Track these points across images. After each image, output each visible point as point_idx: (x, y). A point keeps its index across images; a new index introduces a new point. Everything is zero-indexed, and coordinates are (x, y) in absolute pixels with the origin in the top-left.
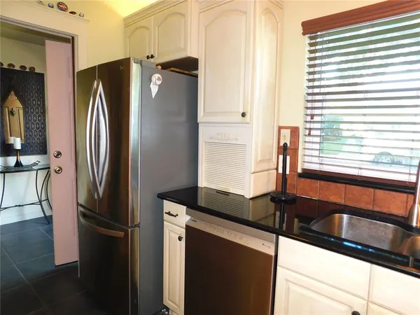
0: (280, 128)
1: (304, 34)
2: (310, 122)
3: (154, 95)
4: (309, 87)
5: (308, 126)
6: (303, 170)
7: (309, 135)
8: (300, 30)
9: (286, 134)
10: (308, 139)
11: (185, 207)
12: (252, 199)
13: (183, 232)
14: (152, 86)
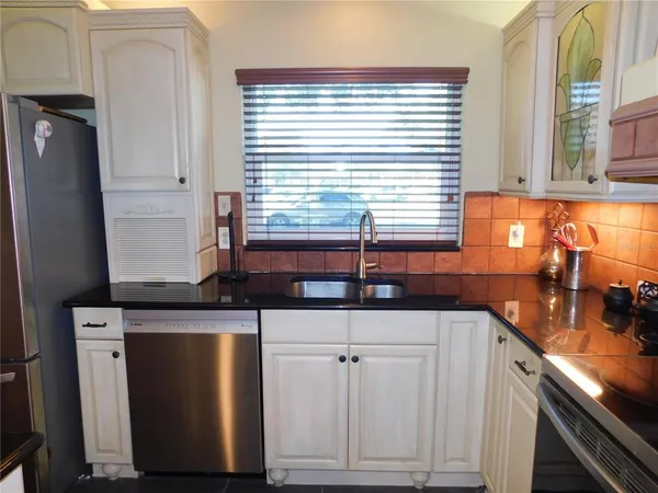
0: (216, 195)
1: (238, 84)
2: (254, 186)
3: (40, 152)
4: (247, 146)
5: (250, 190)
6: (249, 242)
7: (253, 201)
8: (234, 79)
9: (226, 203)
10: (250, 206)
11: (120, 309)
12: (199, 284)
13: (120, 347)
14: (36, 139)
